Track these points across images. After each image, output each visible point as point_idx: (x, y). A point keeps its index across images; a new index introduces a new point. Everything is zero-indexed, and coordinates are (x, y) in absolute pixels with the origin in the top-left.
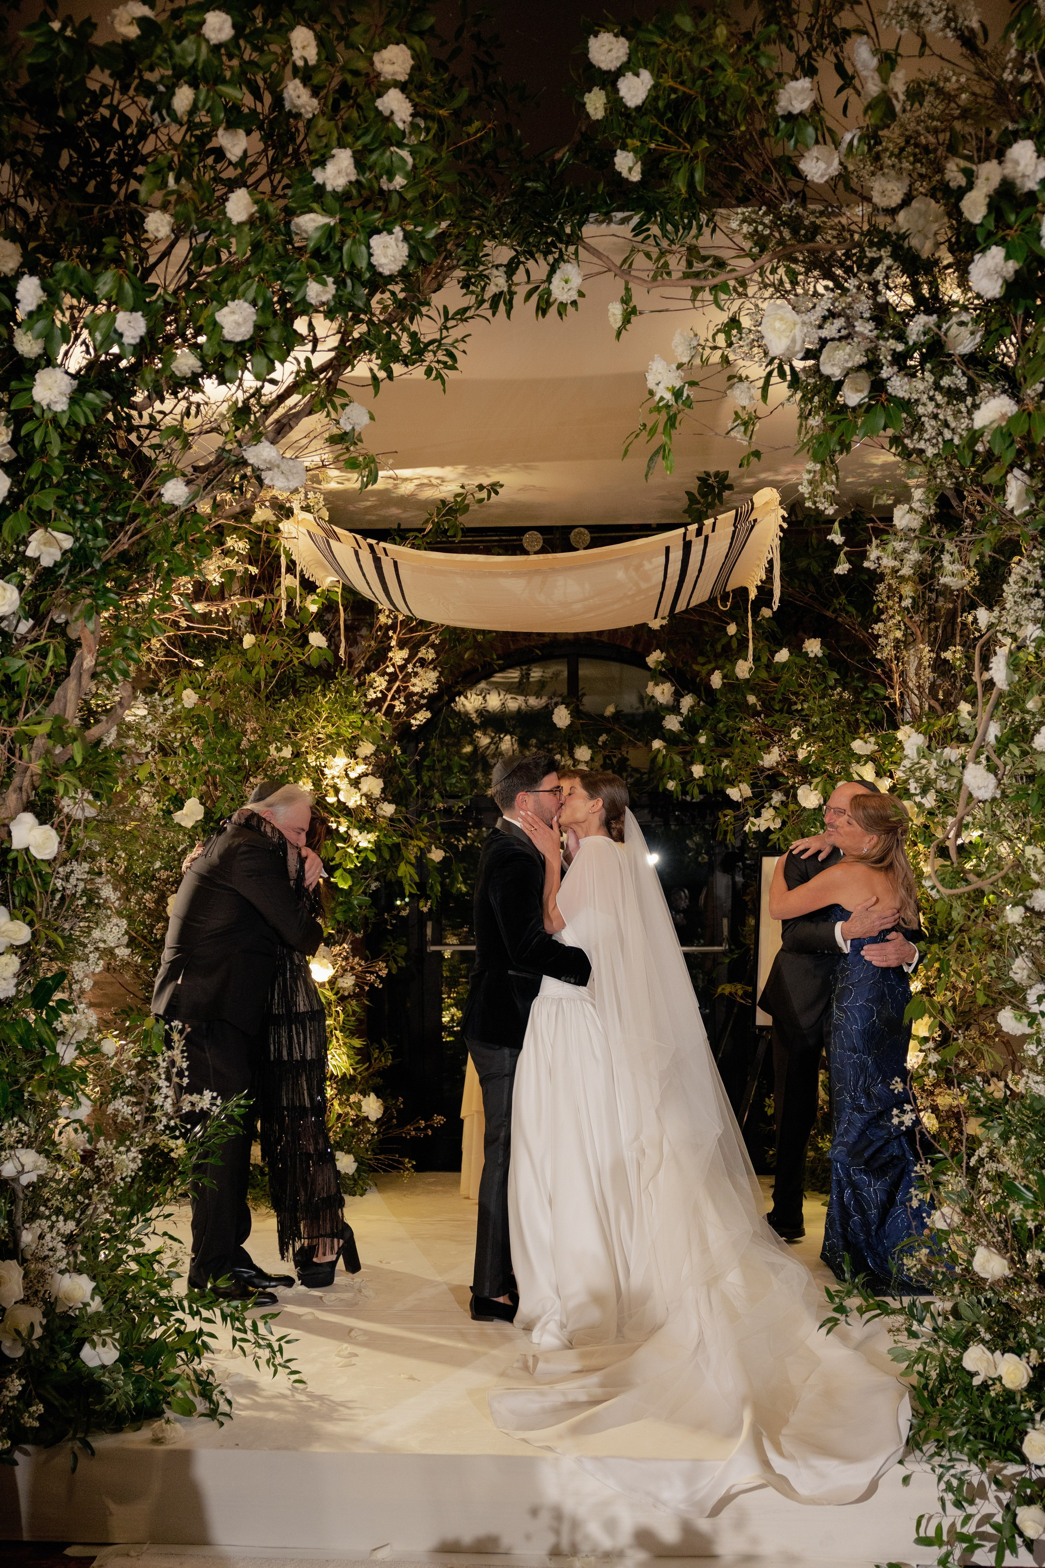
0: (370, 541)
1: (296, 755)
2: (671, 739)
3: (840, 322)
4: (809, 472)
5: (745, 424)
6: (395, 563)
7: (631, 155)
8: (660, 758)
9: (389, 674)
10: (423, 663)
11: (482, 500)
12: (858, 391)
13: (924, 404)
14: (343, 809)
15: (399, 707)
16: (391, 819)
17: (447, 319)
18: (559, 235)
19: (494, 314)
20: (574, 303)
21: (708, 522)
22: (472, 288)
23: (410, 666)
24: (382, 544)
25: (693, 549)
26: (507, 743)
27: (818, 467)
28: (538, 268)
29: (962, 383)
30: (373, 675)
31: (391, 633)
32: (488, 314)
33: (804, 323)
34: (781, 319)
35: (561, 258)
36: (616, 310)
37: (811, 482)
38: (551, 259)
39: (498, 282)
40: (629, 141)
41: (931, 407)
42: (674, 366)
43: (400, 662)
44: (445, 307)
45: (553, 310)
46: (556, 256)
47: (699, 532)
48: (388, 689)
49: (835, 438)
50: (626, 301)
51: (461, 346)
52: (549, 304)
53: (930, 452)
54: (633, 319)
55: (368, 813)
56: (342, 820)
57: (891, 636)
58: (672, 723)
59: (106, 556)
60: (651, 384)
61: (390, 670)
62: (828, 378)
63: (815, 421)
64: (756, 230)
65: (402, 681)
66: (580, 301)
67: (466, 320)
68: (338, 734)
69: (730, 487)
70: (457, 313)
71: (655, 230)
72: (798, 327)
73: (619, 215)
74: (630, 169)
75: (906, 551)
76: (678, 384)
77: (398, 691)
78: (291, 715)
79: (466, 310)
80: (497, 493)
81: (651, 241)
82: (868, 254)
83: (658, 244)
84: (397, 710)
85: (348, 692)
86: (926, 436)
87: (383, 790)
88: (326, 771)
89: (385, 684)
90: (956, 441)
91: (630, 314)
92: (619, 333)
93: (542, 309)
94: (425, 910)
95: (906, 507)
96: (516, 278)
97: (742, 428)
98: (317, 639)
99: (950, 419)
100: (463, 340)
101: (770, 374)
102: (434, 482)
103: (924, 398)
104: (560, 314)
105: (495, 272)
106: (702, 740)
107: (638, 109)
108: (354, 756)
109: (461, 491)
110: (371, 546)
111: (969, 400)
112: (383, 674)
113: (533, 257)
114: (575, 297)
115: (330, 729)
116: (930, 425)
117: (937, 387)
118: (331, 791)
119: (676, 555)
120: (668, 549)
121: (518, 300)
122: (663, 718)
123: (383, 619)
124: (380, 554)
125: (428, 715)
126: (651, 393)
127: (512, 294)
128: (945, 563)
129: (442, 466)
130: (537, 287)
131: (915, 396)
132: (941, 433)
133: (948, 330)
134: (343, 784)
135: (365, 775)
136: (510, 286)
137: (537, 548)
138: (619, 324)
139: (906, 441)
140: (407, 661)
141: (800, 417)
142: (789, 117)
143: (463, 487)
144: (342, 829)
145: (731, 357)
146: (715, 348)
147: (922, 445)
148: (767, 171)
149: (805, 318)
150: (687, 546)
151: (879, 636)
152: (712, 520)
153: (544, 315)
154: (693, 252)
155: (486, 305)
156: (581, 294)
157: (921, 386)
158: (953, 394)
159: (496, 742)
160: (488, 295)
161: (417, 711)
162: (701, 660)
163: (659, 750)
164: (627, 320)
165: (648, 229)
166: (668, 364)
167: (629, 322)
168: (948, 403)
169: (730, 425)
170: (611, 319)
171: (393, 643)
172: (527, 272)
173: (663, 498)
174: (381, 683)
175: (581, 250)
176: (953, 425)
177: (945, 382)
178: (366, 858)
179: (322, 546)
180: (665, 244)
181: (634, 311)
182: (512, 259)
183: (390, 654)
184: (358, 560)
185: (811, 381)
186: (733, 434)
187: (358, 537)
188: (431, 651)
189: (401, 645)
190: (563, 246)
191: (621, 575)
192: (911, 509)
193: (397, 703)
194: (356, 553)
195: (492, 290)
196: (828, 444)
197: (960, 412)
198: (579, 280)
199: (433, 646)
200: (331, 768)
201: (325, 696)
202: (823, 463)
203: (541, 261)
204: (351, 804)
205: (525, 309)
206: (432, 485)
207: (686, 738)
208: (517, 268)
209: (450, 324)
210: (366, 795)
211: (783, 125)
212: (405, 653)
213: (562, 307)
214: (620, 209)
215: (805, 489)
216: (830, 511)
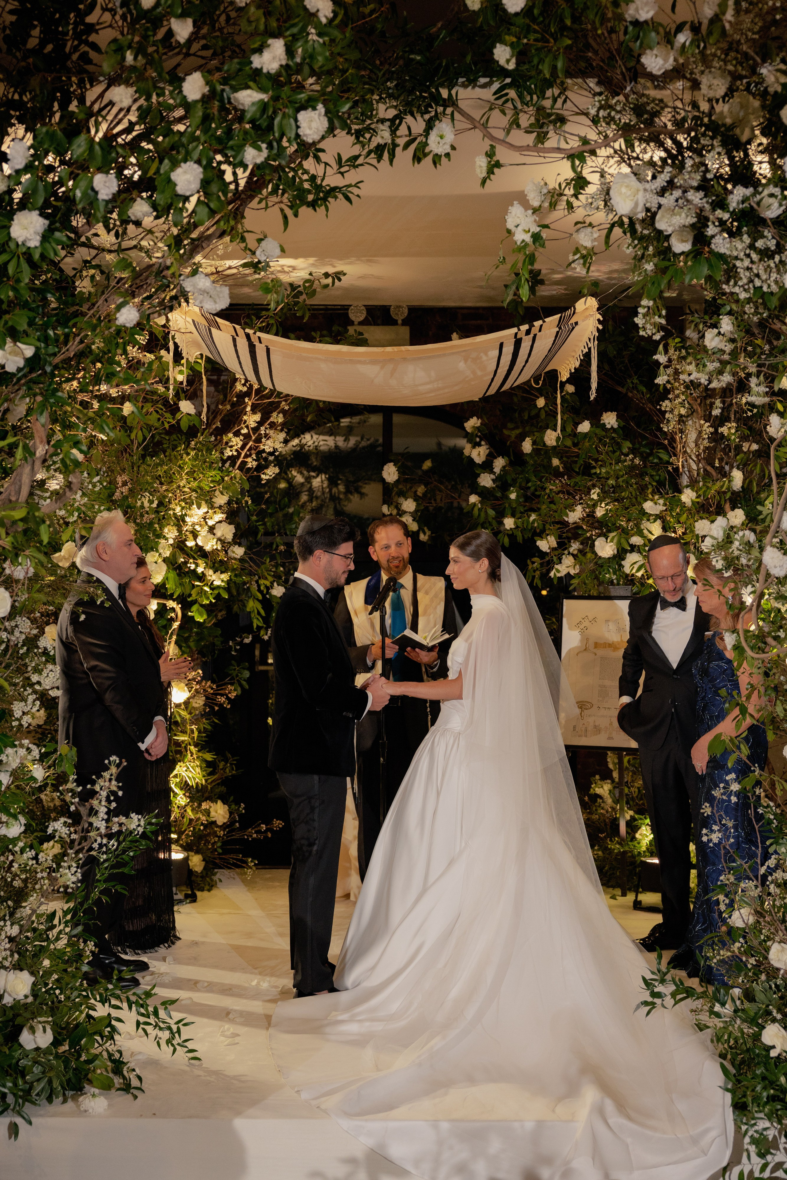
0: (247, 330)
1: (161, 504)
2: (484, 493)
3: (677, 193)
4: (644, 307)
5: (583, 257)
6: (268, 350)
7: (508, 49)
8: (476, 511)
9: (243, 435)
10: (273, 425)
11: (327, 286)
12: (683, 241)
13: (742, 260)
14: (201, 552)
15: (251, 463)
16: (241, 560)
17: (341, 166)
18: (437, 99)
19: (379, 162)
20: (447, 155)
21: (537, 324)
22: (361, 139)
23: (262, 428)
24: (259, 334)
25: (523, 345)
26: (318, 482)
27: (651, 303)
28: (418, 125)
29: (772, 244)
30: (230, 435)
31: (246, 400)
32: (374, 162)
33: (645, 190)
34: (627, 187)
35: (436, 117)
36: (482, 163)
37: (645, 315)
38: (427, 117)
39: (384, 135)
40: (507, 37)
41: (747, 263)
42: (530, 212)
43: (253, 425)
44: (339, 155)
45: (429, 159)
46: (433, 114)
47: (528, 332)
48: (243, 447)
49: (665, 281)
50: (490, 154)
51: (355, 190)
52: (425, 155)
53: (743, 296)
54: (496, 170)
55: (222, 556)
56: (200, 562)
57: (676, 412)
58: (486, 480)
59: (57, 360)
60: (510, 225)
61: (245, 431)
62: (660, 232)
63: (649, 267)
64: (609, 114)
65: (255, 441)
66: (452, 153)
67: (357, 166)
68: (201, 488)
69: (542, 282)
70: (347, 161)
71: (512, 93)
72: (641, 194)
73: (483, 80)
74: (508, 61)
75: (720, 372)
76: (536, 229)
77: (250, 449)
78: (160, 471)
79: (356, 158)
80: (340, 280)
81: (509, 105)
82: (702, 142)
83: (515, 108)
84: (250, 466)
85: (209, 451)
86: (740, 283)
87: (235, 535)
88: (187, 519)
89: (240, 444)
90: (765, 289)
91: (494, 166)
92: (484, 182)
93: (417, 158)
94: (266, 638)
95: (716, 331)
96: (398, 133)
97: (582, 261)
98: (186, 407)
99: (761, 272)
100: (356, 186)
101: (613, 225)
102: (286, 269)
103: (742, 255)
104: (435, 163)
105: (381, 126)
106: (513, 496)
107: (517, 14)
108: (211, 506)
109: (309, 277)
110: (248, 336)
111: (777, 258)
112: (237, 434)
113: (413, 115)
114: (448, 149)
115: (195, 484)
116: (744, 276)
117: (752, 246)
118: (190, 536)
119: (509, 350)
120: (501, 345)
121: (398, 150)
122: (478, 475)
123: (239, 387)
124: (257, 343)
125: (277, 470)
126: (509, 231)
127: (395, 145)
128: (752, 385)
129: (296, 258)
130: (414, 140)
131: (735, 253)
132: (751, 281)
133: (761, 200)
134: (203, 532)
135: (220, 522)
136: (393, 140)
137: (362, 319)
138: (484, 174)
139: (724, 286)
140: (260, 423)
141: (634, 258)
142: (636, 23)
143: (311, 274)
144: (200, 570)
145: (576, 203)
146: (561, 195)
147: (737, 290)
148: (612, 58)
149: (647, 186)
150: (518, 343)
151: (665, 412)
152: (540, 322)
153: (419, 160)
154: (540, 110)
155: (373, 155)
156: (453, 148)
157: (740, 246)
158: (766, 254)
159: (308, 479)
160: (373, 145)
161: (267, 467)
162: (510, 425)
163: (474, 505)
164: (490, 171)
165: (507, 94)
166: (526, 210)
167: (493, 173)
168: (760, 260)
169: (571, 258)
170: (478, 171)
171: (249, 409)
172: (409, 128)
173: (481, 287)
174: (237, 442)
175: (457, 115)
176: (764, 277)
177: (759, 244)
178: (219, 595)
179: (204, 333)
180: (519, 105)
181: (498, 165)
182: (396, 117)
183: (245, 418)
184: (235, 346)
185: (646, 232)
186: (573, 265)
187: (238, 327)
188: (281, 415)
189: (254, 411)
190: (440, 109)
191: (462, 365)
192: (719, 333)
193: (249, 460)
194: (234, 340)
195: (377, 141)
196: (659, 285)
197: (769, 266)
198: (453, 137)
199: (284, 412)
200: (191, 516)
201: (188, 454)
202: (654, 300)
203: (419, 118)
204: (208, 548)
205: (404, 157)
206: (285, 272)
207: (499, 494)
208: (400, 123)
209: (342, 170)
210: (219, 539)
211: (631, 28)
212: (257, 417)
213: (436, 160)
214: (484, 76)
215: (639, 321)
216: (657, 337)
